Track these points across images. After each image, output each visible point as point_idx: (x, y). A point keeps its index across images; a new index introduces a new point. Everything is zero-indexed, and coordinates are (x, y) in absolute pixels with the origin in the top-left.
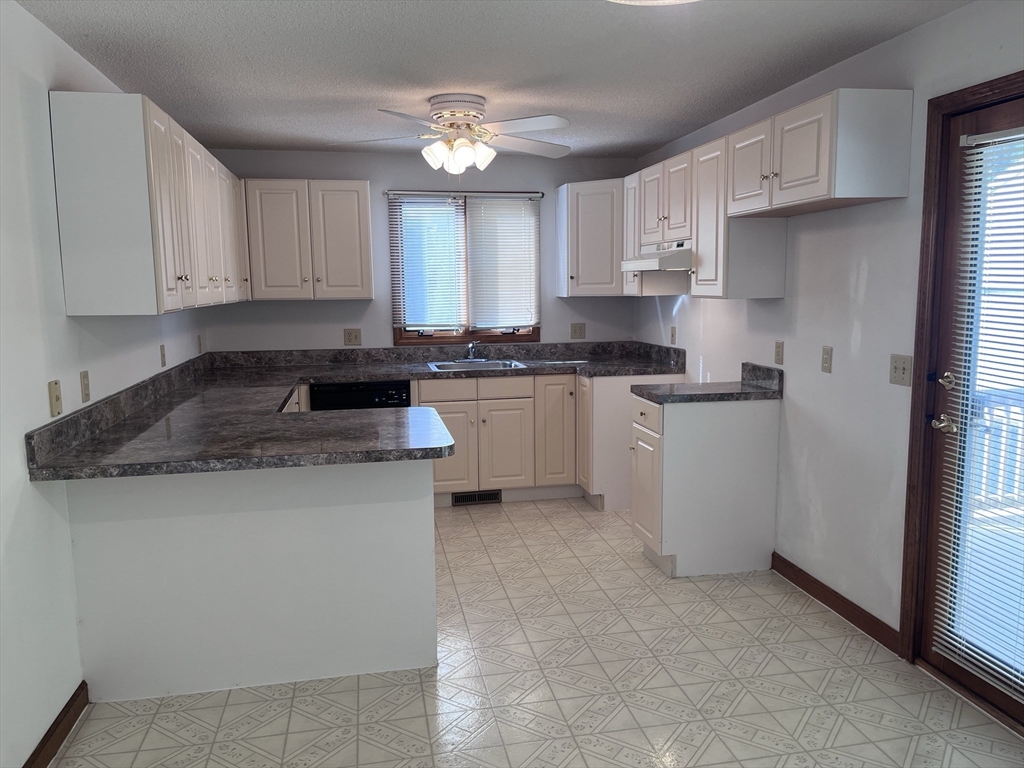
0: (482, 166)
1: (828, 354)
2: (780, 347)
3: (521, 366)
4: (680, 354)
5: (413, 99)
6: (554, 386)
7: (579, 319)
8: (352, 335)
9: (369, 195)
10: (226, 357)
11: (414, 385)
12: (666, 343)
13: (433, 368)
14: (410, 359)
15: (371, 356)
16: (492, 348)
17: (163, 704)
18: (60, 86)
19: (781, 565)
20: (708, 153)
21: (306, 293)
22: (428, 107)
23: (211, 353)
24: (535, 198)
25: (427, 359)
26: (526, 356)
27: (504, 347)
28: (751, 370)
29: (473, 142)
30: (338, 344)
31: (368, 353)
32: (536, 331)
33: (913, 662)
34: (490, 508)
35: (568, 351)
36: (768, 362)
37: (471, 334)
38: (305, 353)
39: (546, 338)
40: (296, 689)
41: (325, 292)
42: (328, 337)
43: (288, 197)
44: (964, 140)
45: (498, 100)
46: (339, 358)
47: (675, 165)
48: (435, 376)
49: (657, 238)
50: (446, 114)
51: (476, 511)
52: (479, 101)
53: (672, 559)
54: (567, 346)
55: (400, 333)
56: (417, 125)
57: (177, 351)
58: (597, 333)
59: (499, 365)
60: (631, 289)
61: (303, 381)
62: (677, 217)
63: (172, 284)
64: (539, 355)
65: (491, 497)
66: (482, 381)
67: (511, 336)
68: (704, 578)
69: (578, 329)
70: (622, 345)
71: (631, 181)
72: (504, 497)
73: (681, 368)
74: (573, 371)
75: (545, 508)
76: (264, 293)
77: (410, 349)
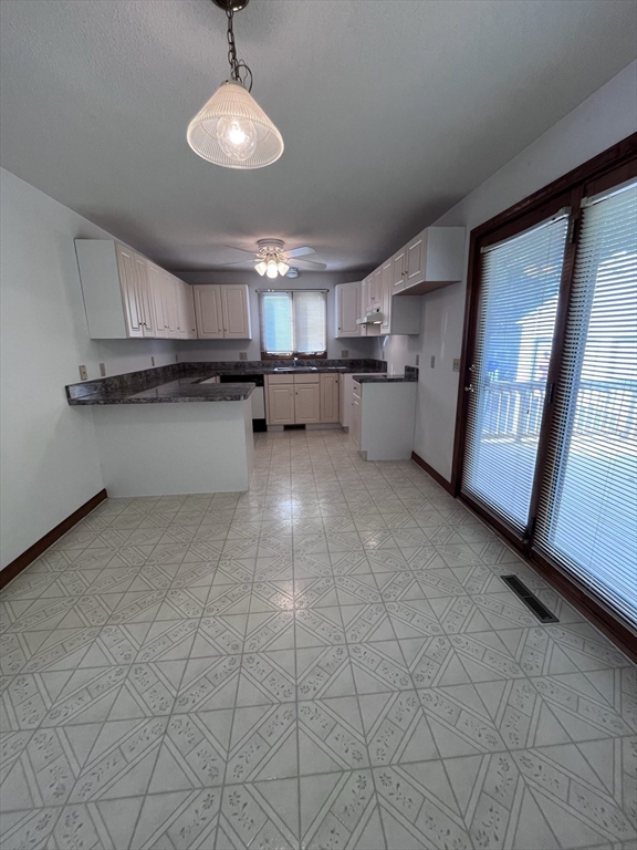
0: (283, 274)
1: (433, 359)
2: (418, 357)
3: (315, 368)
4: (385, 363)
5: (250, 242)
6: (329, 378)
7: (344, 348)
8: (243, 356)
9: (248, 292)
10: (189, 364)
11: (265, 376)
12: (381, 359)
13: (276, 370)
14: (268, 366)
15: (251, 365)
16: (305, 361)
17: (135, 499)
18: (81, 237)
19: (416, 458)
20: (386, 266)
21: (221, 336)
22: (257, 246)
23: (184, 364)
24: (325, 293)
25: (276, 367)
26: (321, 365)
27: (310, 361)
28: (408, 369)
29: (278, 262)
30: (237, 359)
31: (250, 363)
32: (326, 353)
33: (455, 497)
34: (301, 432)
35: (340, 362)
36: (413, 365)
37: (296, 354)
38: (223, 363)
39: (330, 357)
40: (189, 496)
41: (229, 336)
42: (232, 356)
43: (211, 293)
44: (482, 250)
45: (289, 241)
46: (238, 366)
47: (377, 272)
48: (275, 373)
49: (371, 308)
50: (265, 248)
51: (293, 433)
52: (280, 243)
53: (366, 452)
54: (340, 361)
55: (264, 355)
56: (252, 255)
57: (162, 360)
58: (353, 356)
59: (307, 368)
60: (363, 334)
61: (218, 374)
62: (377, 298)
63: (136, 325)
64: (327, 365)
65: (301, 427)
66: (296, 375)
67: (314, 356)
68: (379, 461)
69: (345, 353)
70: (365, 361)
71: (363, 282)
72: (307, 427)
73: (386, 371)
74: (338, 371)
75: (323, 433)
76: (203, 336)
77: (268, 362)
